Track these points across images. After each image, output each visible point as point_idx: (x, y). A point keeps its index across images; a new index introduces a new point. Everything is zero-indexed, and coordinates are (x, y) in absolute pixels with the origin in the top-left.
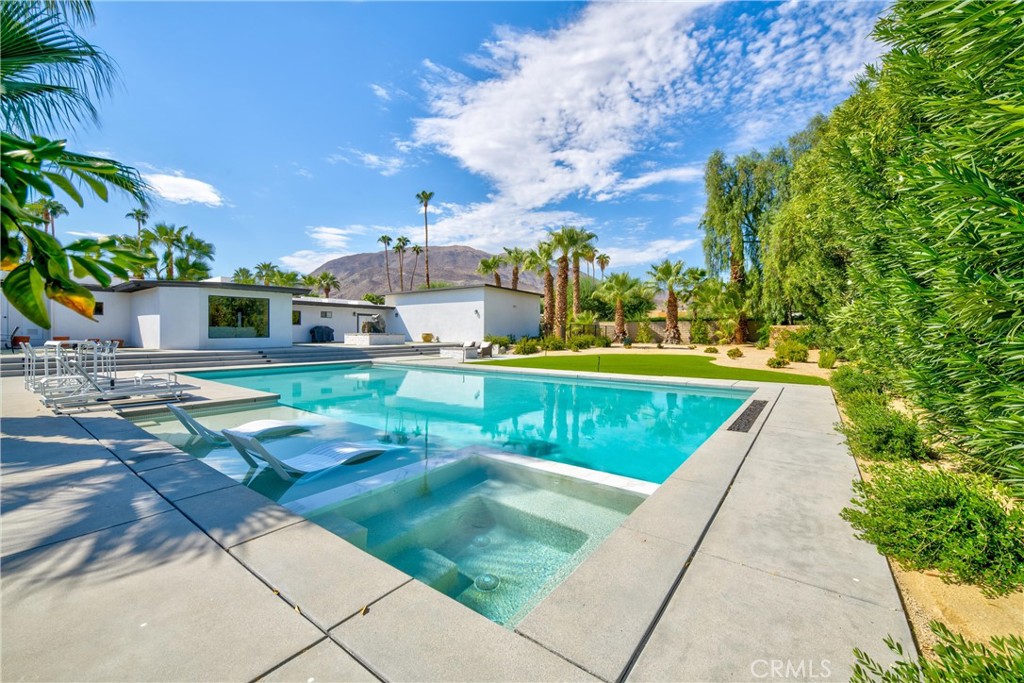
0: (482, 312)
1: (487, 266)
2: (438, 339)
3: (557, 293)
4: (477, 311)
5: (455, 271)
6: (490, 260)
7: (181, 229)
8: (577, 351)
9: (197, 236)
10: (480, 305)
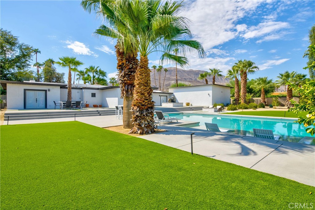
0: (211, 94)
1: (202, 76)
2: (191, 105)
3: (242, 87)
4: (209, 94)
5: (171, 77)
6: (204, 74)
7: (97, 67)
8: (255, 109)
9: (102, 70)
10: (210, 92)
